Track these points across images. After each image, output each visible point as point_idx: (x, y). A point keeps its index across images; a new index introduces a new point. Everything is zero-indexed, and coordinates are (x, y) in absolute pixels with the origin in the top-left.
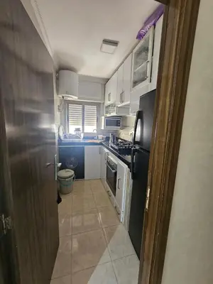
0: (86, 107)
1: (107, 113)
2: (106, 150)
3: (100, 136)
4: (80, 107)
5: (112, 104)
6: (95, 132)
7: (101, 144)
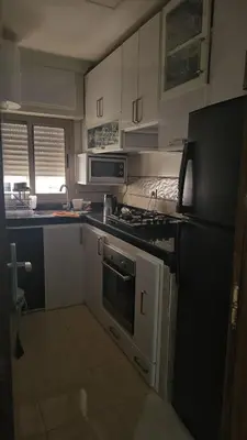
0: (38, 130)
1: (92, 145)
2: (100, 233)
3: (78, 202)
4: (23, 129)
5: (109, 125)
6: (64, 191)
7: (82, 219)
